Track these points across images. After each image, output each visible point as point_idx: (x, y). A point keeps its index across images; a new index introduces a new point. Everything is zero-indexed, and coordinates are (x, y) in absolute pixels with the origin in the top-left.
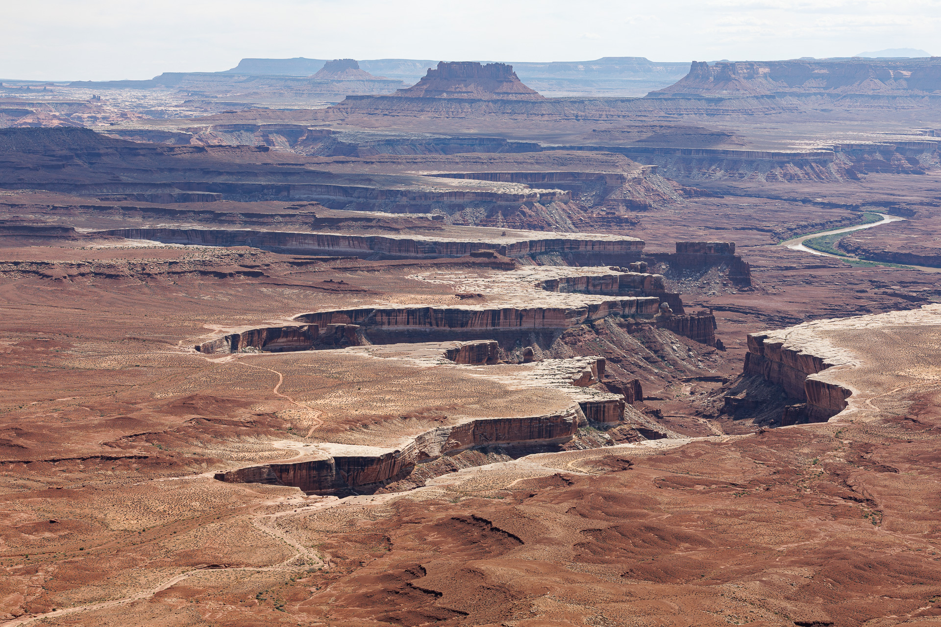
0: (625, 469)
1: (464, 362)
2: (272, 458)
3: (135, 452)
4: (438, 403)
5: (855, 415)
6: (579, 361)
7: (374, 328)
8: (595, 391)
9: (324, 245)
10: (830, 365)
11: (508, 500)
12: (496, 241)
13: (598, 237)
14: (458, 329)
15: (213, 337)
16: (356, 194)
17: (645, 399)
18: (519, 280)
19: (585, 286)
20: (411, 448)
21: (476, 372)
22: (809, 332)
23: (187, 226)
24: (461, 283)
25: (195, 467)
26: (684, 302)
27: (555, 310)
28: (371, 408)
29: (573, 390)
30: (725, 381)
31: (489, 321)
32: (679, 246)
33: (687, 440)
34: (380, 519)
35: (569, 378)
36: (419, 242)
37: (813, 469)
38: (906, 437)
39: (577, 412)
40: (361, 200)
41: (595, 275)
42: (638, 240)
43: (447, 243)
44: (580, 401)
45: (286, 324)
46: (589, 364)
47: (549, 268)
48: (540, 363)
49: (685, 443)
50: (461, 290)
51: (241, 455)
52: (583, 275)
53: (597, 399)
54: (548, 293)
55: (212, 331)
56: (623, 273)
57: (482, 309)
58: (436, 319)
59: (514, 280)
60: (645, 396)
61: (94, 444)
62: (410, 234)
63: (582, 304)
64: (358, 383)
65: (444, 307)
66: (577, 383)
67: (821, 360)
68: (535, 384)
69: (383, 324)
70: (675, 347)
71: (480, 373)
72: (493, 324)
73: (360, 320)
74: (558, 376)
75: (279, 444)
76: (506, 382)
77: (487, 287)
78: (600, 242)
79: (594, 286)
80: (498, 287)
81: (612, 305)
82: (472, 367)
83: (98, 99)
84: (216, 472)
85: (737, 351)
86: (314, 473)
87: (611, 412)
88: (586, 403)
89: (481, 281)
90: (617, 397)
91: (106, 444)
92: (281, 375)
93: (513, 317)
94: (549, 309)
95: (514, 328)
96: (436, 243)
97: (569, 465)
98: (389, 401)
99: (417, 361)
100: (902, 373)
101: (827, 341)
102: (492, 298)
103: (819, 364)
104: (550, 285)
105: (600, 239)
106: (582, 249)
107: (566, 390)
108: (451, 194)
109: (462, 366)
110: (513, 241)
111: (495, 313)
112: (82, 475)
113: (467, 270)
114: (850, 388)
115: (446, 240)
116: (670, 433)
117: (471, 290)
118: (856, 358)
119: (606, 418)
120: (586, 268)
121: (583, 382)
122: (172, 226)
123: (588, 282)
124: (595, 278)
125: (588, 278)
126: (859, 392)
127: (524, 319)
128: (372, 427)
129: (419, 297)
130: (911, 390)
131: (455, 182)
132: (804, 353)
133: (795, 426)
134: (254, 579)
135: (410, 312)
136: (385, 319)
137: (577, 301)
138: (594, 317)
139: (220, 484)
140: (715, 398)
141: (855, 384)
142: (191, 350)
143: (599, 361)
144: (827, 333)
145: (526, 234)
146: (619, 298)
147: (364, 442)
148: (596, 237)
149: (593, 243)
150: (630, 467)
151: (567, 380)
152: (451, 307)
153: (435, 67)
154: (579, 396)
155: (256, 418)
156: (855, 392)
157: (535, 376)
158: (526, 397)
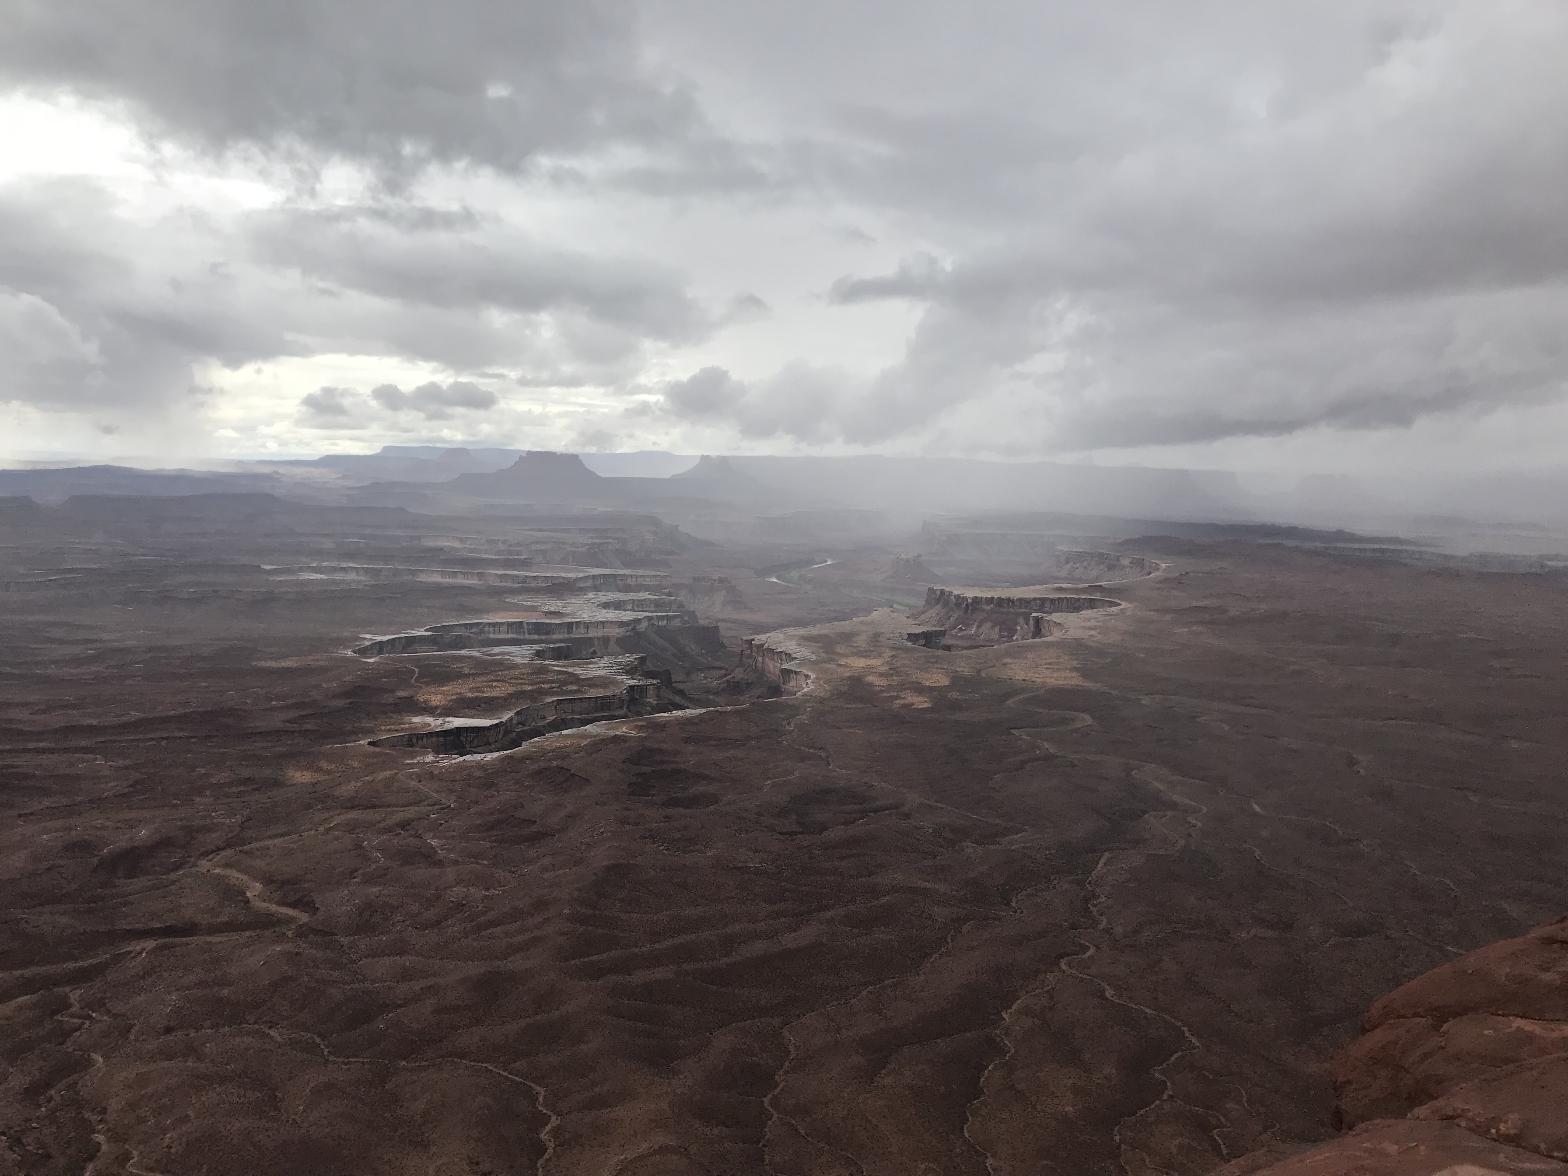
0: (662, 731)
1: (549, 659)
2: (411, 728)
3: (308, 727)
4: (530, 688)
5: (813, 691)
6: (628, 657)
7: (482, 637)
8: (640, 677)
9: (446, 578)
10: (795, 658)
11: (582, 754)
12: (569, 575)
13: (640, 572)
14: (543, 637)
15: (367, 643)
16: (468, 542)
17: (673, 682)
18: (585, 602)
19: (631, 606)
20: (511, 719)
21: (558, 666)
22: (781, 636)
23: (344, 565)
24: (545, 604)
25: (353, 737)
26: (699, 616)
27: (611, 622)
28: (483, 692)
29: (625, 677)
30: (727, 670)
31: (566, 631)
32: (694, 579)
33: (704, 710)
34: (491, 771)
35: (622, 669)
36: (516, 576)
37: (787, 727)
38: (846, 706)
39: (628, 692)
40: (473, 546)
41: (638, 598)
42: (667, 574)
43: (535, 576)
44: (630, 684)
45: (419, 634)
46: (635, 659)
47: (606, 594)
48: (602, 659)
49: (702, 712)
50: (545, 609)
51: (388, 727)
52: (630, 598)
53: (641, 683)
54: (606, 611)
55: (365, 639)
56: (657, 597)
57: (560, 622)
58: (528, 629)
59: (582, 602)
60: (673, 681)
61: (277, 721)
62: (508, 570)
63: (630, 618)
64: (473, 674)
65: (534, 621)
66: (627, 673)
67: (790, 655)
68: (599, 673)
69: (489, 633)
70: (693, 647)
71: (561, 666)
72: (568, 633)
73: (474, 630)
74: (614, 668)
75: (416, 720)
76: (580, 672)
77: (564, 607)
78: (641, 576)
79: (638, 606)
80: (571, 606)
81: (650, 619)
82: (554, 663)
83: (278, 473)
84: (369, 740)
85: (734, 649)
86: (442, 739)
87: (651, 692)
88: (634, 686)
89: (560, 603)
90: (655, 682)
91: (288, 721)
92: (416, 670)
93: (582, 627)
94: (607, 622)
95: (583, 636)
96: (526, 576)
97: (624, 729)
98: (495, 687)
99: (515, 658)
100: (842, 663)
101: (794, 643)
102: (567, 615)
103: (789, 657)
104: (606, 605)
105: (641, 574)
106: (629, 581)
107: (620, 677)
108: (536, 543)
109: (547, 662)
110: (581, 575)
111: (570, 625)
112: (269, 744)
113: (549, 595)
114: (809, 674)
115: (535, 574)
116: (690, 705)
117: (552, 609)
118: (813, 653)
119: (648, 696)
120: (631, 594)
121: (630, 671)
122: (334, 564)
123: (633, 603)
124: (639, 601)
125: (633, 600)
126: (815, 676)
127: (590, 628)
128: (483, 705)
129: (515, 613)
130: (848, 674)
131: (539, 534)
132: (778, 650)
133: (775, 699)
134: (400, 815)
135: (510, 625)
136: (491, 629)
137: (627, 616)
138: (638, 628)
139: (372, 749)
140: (720, 681)
141: (813, 670)
142: (349, 653)
143: (642, 657)
144: (794, 636)
145: (591, 570)
146: (655, 614)
147: (478, 717)
148: (638, 572)
149: (637, 577)
150: (665, 729)
151: (621, 671)
152: (538, 621)
153: (524, 455)
154: (629, 682)
155: (398, 701)
156: (813, 676)
157: (599, 668)
158: (592, 683)
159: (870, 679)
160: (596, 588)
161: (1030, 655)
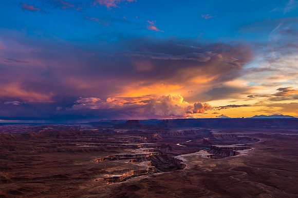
1: (132, 162)
2: (104, 177)
3: (84, 177)
4: (128, 168)
5: (187, 168)
6: (148, 161)
7: (119, 158)
8: (151, 166)
10: (183, 161)
11: (138, 182)
12: (136, 145)
14: (131, 157)
16: (117, 139)
17: (158, 167)
18: (140, 150)
20: (124, 175)
21: (134, 164)
22: (180, 156)
24: (131, 151)
25: (93, 179)
26: (163, 153)
30: (169, 164)
34: (120, 186)
36: (126, 145)
38: (194, 171)
39: (148, 169)
42: (156, 144)
45: (106, 157)
47: (144, 148)
48: (143, 162)
49: (163, 173)
51: (100, 177)
56: (154, 149)
58: (128, 156)
63: (149, 153)
64: (117, 166)
73: (117, 156)
74: (145, 164)
76: (138, 165)
80: (137, 151)
86: (110, 179)
87: (153, 169)
89: (134, 150)
91: (80, 176)
92: (106, 165)
94: (144, 154)
95: (139, 157)
97: (147, 177)
98: (121, 168)
99: (126, 162)
100: (193, 162)
101: (183, 158)
104: (144, 151)
105: (151, 144)
106: (149, 146)
107: (147, 166)
110: (139, 144)
111: (136, 155)
114: (186, 164)
115: (130, 145)
116: (161, 171)
118: (187, 160)
121: (149, 164)
122: (90, 143)
125: (149, 149)
127: (141, 155)
128: (119, 172)
129: (126, 153)
130: (195, 164)
132: (180, 159)
133: (179, 170)
134: (101, 196)
135: (124, 155)
136: (121, 156)
139: (96, 181)
140: (167, 166)
143: (151, 161)
146: (154, 152)
147: (117, 174)
150: (156, 177)
152: (130, 154)
155: (102, 171)
157: (142, 164)
158: (141, 167)
159: (199, 165)
160: (142, 147)
161: (233, 160)
